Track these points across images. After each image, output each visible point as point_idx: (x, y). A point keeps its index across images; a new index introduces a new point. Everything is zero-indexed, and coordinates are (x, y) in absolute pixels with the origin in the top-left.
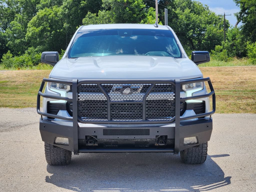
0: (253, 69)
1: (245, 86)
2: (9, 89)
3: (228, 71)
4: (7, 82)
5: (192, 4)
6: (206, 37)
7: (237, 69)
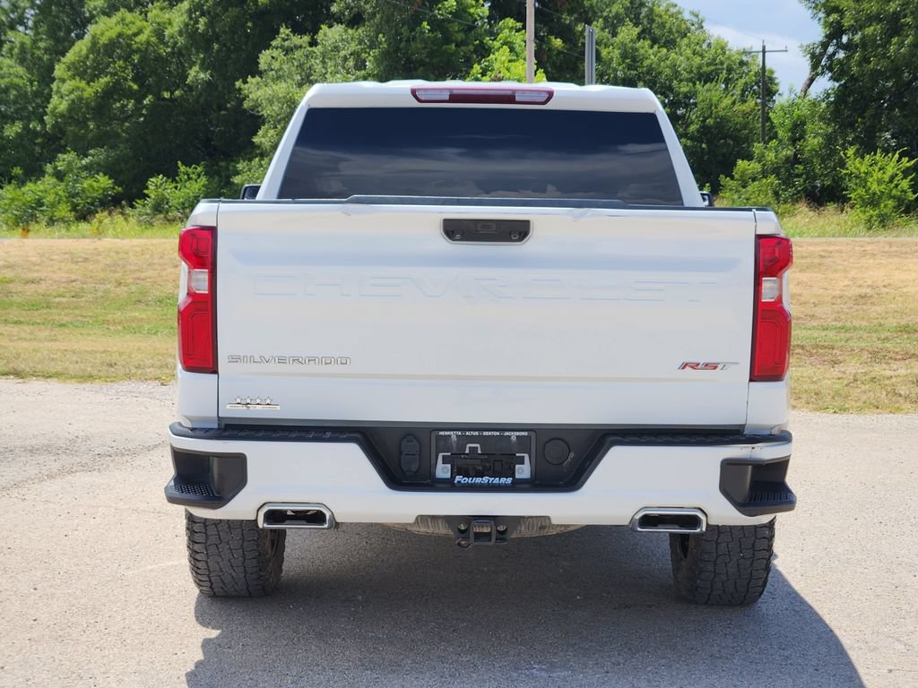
0: (894, 249)
1: (875, 310)
2: (18, 307)
3: (806, 255)
4: (7, 282)
5: (646, 9)
6: (693, 128)
7: (837, 248)
